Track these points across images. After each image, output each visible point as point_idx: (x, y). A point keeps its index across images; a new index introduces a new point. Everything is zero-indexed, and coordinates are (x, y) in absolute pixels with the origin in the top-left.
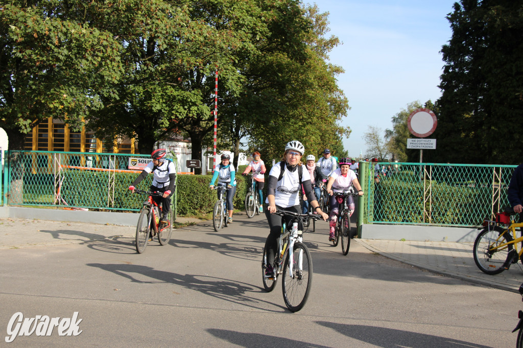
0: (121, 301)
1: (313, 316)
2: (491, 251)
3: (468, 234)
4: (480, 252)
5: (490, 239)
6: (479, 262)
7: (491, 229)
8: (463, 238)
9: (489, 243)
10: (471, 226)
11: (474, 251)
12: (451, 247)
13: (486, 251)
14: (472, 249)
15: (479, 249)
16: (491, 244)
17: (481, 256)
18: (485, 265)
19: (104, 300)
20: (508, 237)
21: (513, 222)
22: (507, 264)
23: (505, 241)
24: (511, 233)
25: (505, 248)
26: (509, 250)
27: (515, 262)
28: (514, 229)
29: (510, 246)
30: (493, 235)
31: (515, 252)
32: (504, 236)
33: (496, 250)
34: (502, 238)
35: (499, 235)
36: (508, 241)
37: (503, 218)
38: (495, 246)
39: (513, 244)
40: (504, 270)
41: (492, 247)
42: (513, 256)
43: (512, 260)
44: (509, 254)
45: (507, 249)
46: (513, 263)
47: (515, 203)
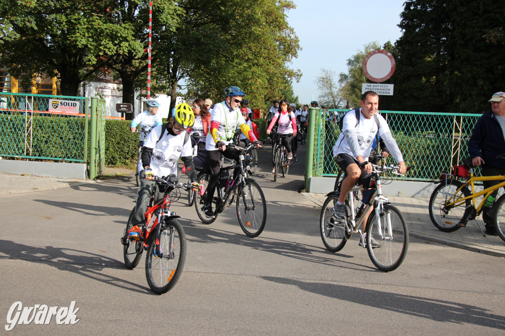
0: (39, 260)
1: (254, 276)
2: (448, 207)
3: (424, 189)
4: (436, 208)
5: (447, 194)
6: (435, 218)
7: (449, 183)
8: (419, 193)
9: (446, 198)
10: (428, 179)
11: (430, 207)
12: (406, 203)
13: (443, 206)
14: (427, 204)
15: (435, 205)
16: (448, 200)
17: (437, 212)
18: (441, 222)
20: (466, 192)
21: (472, 175)
22: (464, 221)
23: (463, 196)
24: (469, 188)
25: (462, 204)
26: (467, 205)
27: (473, 218)
28: (472, 183)
29: (468, 202)
30: (451, 189)
31: (473, 207)
32: (462, 190)
33: (453, 206)
34: (460, 193)
35: (457, 190)
36: (466, 196)
37: (462, 171)
38: (452, 201)
39: (471, 199)
40: (460, 227)
41: (449, 203)
42: (471, 212)
43: (470, 216)
44: (466, 210)
45: (465, 204)
46: (470, 219)
47: (474, 154)
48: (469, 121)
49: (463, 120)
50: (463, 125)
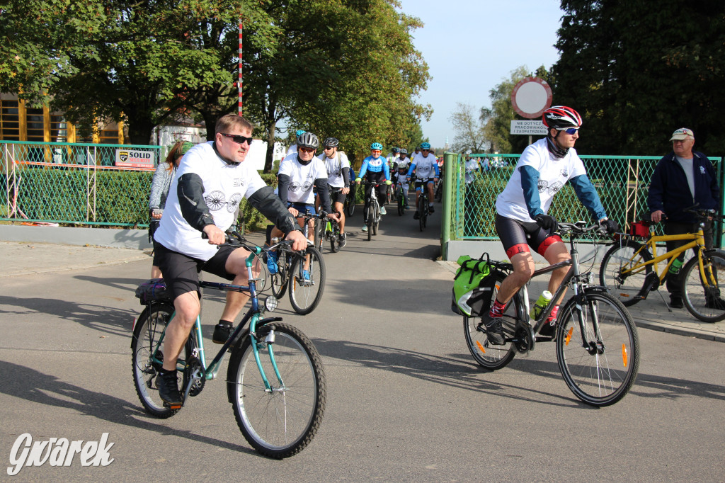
0: (111, 353)
2: (623, 275)
3: (592, 253)
4: (608, 277)
5: (622, 259)
7: (624, 245)
8: (585, 258)
9: (621, 264)
10: (598, 241)
11: (601, 276)
13: (617, 275)
14: (598, 272)
15: (607, 273)
16: (623, 266)
17: (610, 282)
19: (85, 351)
20: (646, 255)
21: (653, 234)
22: (643, 292)
23: (642, 260)
24: (650, 250)
25: (641, 270)
26: (647, 272)
27: (655, 288)
28: (654, 244)
29: (648, 268)
30: (627, 252)
31: (655, 275)
32: (641, 253)
33: (629, 274)
34: (638, 257)
35: (634, 253)
36: (645, 261)
37: (640, 229)
38: (628, 267)
39: (652, 264)
40: (640, 300)
41: (625, 269)
42: (652, 281)
43: (651, 286)
44: (646, 279)
45: (644, 272)
46: (652, 290)
47: (654, 208)
48: (648, 166)
49: (640, 165)
50: (639, 171)
